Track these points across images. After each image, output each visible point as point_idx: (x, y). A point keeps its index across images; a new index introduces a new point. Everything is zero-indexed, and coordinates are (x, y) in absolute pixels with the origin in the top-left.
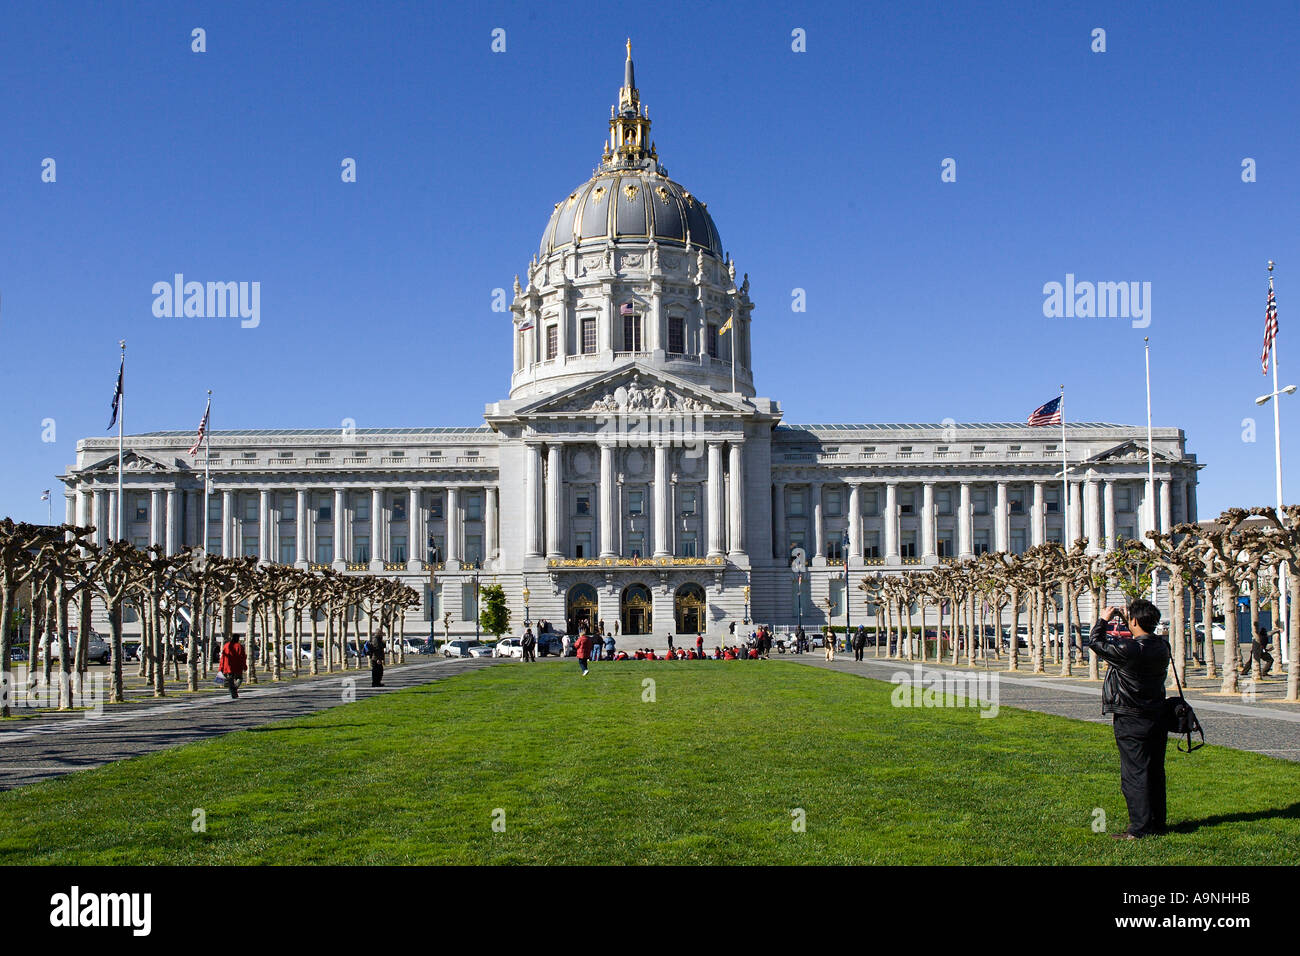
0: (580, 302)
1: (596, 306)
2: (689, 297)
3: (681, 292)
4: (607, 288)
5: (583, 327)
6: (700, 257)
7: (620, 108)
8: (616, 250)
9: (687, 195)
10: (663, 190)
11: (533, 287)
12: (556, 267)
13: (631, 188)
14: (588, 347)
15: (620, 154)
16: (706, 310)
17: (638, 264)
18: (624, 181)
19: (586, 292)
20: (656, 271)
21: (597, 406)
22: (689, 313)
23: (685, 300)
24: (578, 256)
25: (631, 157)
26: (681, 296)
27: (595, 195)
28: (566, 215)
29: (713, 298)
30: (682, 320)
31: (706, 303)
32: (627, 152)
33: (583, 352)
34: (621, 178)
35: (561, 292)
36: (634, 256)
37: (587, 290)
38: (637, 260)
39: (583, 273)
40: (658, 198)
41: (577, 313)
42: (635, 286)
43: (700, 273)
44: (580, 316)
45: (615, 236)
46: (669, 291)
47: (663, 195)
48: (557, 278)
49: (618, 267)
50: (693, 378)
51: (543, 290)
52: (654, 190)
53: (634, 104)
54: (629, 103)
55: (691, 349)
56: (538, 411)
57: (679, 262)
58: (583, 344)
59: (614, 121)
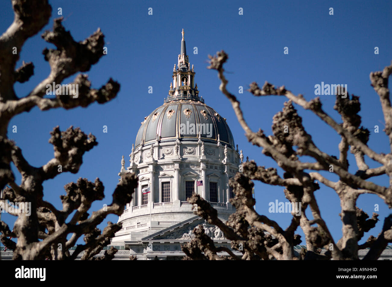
0: (161, 173)
1: (170, 176)
2: (220, 171)
3: (216, 168)
4: (177, 166)
5: (163, 187)
6: (226, 149)
7: (179, 65)
8: (181, 145)
9: (216, 114)
10: (204, 112)
11: (134, 163)
12: (147, 153)
13: (188, 111)
14: (166, 198)
15: (179, 91)
16: (229, 178)
17: (193, 152)
18: (184, 106)
19: (165, 168)
20: (202, 157)
21: (185, 236)
22: (220, 180)
23: (218, 172)
24: (160, 147)
25: (185, 93)
26: (216, 170)
27: (168, 114)
28: (152, 125)
29: (232, 171)
30: (216, 183)
31: (229, 174)
32: (183, 90)
33: (163, 201)
34: (181, 105)
35: (151, 167)
36: (190, 148)
37: (165, 166)
38: (192, 151)
39: (162, 157)
40: (202, 116)
41: (160, 179)
42: (192, 165)
43: (226, 158)
44: (161, 180)
45: (180, 137)
46: (209, 167)
47: (205, 115)
48: (147, 160)
49: (182, 154)
50: (224, 216)
51: (140, 166)
52: (200, 112)
53: (186, 64)
54: (184, 63)
55: (221, 201)
56: (154, 239)
57: (214, 151)
58: (163, 196)
59: (176, 73)
